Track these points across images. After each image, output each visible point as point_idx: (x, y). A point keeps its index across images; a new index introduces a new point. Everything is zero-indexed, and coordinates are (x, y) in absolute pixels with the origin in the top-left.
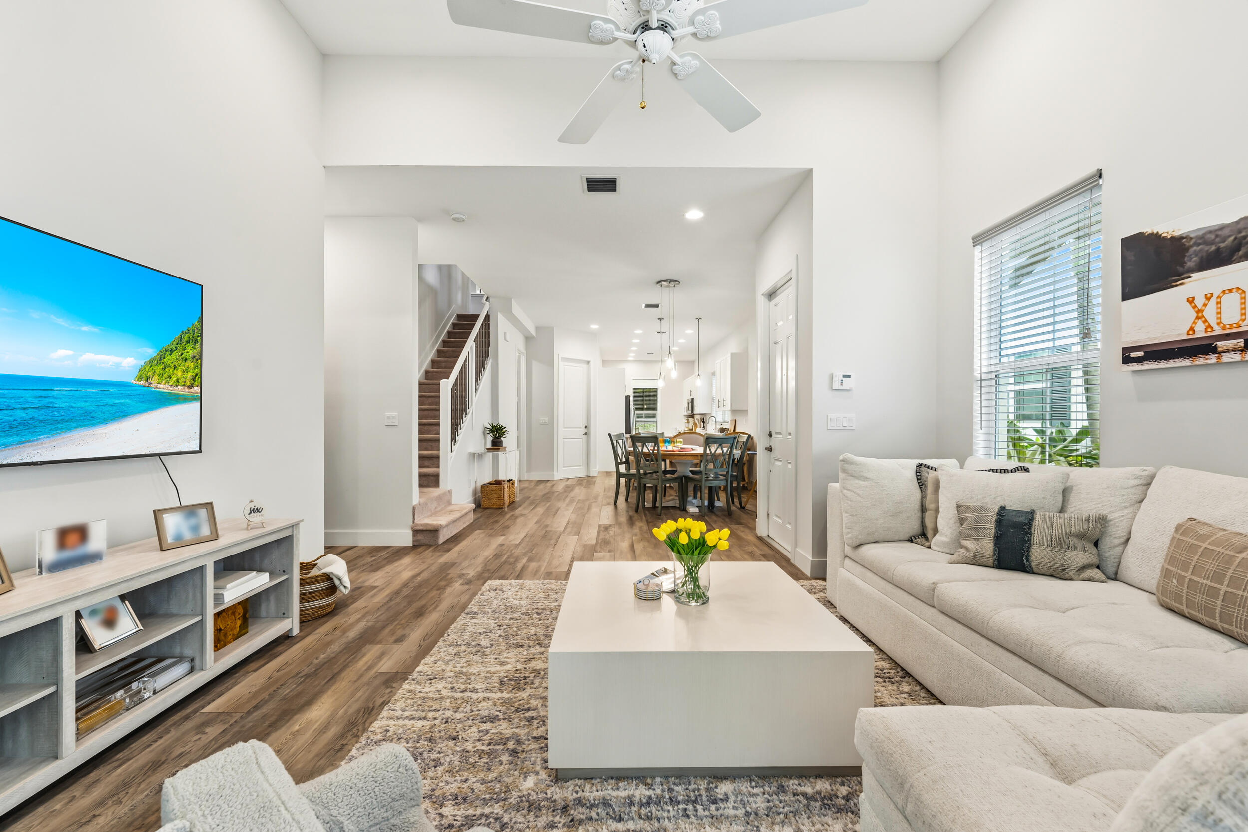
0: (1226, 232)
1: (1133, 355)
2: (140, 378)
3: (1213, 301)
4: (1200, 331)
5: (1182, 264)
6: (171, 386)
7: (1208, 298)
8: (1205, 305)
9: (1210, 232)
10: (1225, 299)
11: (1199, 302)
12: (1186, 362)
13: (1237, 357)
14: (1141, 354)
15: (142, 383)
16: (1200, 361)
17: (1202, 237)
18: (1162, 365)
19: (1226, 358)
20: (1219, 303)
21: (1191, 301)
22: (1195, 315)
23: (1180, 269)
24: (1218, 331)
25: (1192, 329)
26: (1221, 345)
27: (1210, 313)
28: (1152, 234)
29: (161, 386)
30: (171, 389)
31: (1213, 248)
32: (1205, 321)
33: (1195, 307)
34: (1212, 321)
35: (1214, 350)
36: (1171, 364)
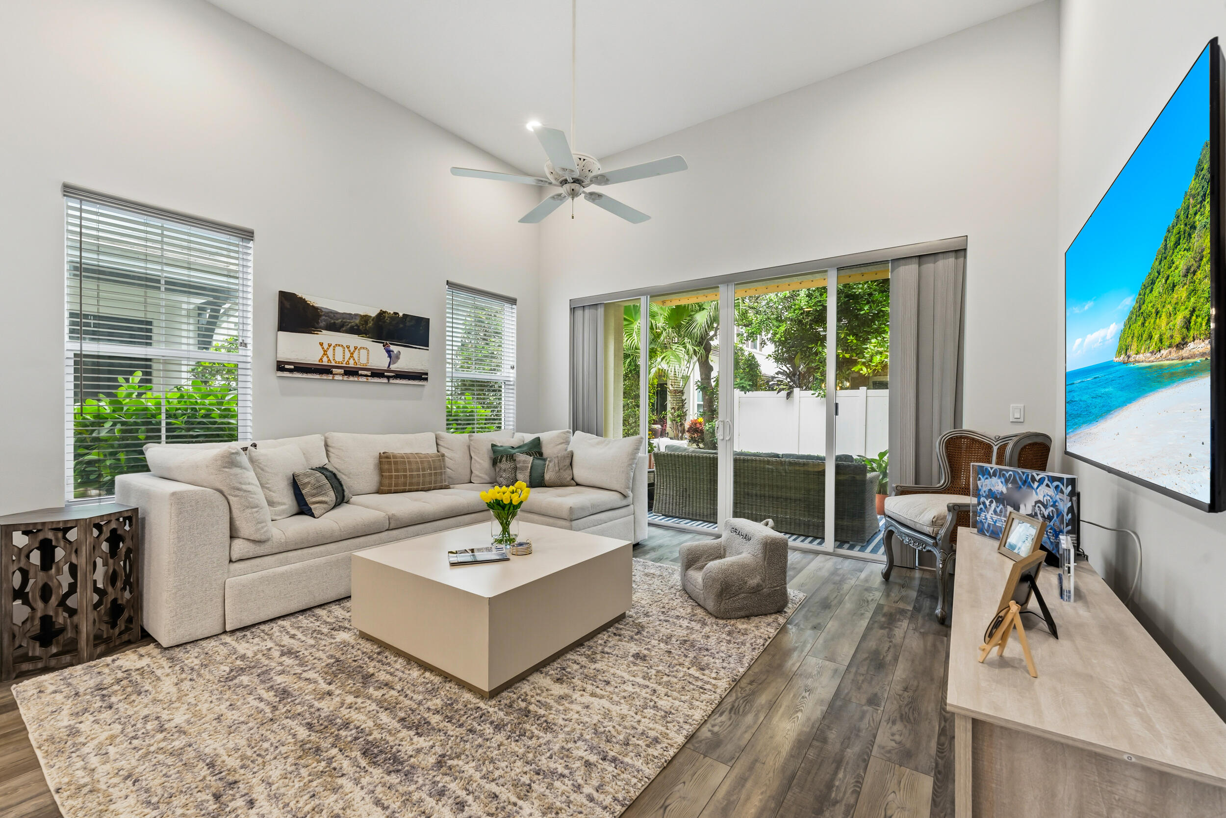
0: (338, 316)
1: (287, 367)
2: (1119, 353)
3: (332, 348)
4: (325, 362)
5: (318, 323)
6: (1152, 353)
7: (330, 345)
8: (328, 349)
9: (331, 312)
10: (337, 348)
11: (325, 346)
12: (317, 376)
13: (340, 378)
14: (292, 367)
15: (1121, 358)
16: (324, 377)
17: (328, 313)
18: (305, 376)
19: (337, 377)
20: (334, 350)
21: (321, 344)
22: (323, 352)
23: (317, 325)
24: (333, 364)
25: (321, 359)
26: (335, 371)
27: (330, 353)
28: (301, 298)
29: (1141, 357)
30: (1152, 359)
31: (332, 321)
32: (328, 357)
33: (323, 348)
34: (331, 359)
35: (331, 373)
36: (310, 376)
